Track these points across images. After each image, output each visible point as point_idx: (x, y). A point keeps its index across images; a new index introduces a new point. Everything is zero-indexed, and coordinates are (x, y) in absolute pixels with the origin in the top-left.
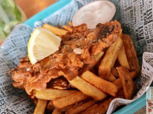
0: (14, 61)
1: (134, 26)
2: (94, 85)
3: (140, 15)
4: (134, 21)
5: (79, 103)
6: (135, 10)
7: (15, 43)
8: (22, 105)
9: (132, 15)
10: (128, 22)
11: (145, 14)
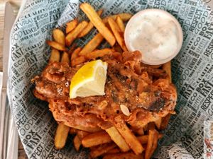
0: (33, 49)
1: (187, 76)
2: (124, 138)
3: (199, 76)
4: (190, 72)
5: (103, 144)
6: (199, 63)
7: (38, 21)
8: (45, 122)
9: (193, 64)
10: (184, 67)
11: (204, 81)
